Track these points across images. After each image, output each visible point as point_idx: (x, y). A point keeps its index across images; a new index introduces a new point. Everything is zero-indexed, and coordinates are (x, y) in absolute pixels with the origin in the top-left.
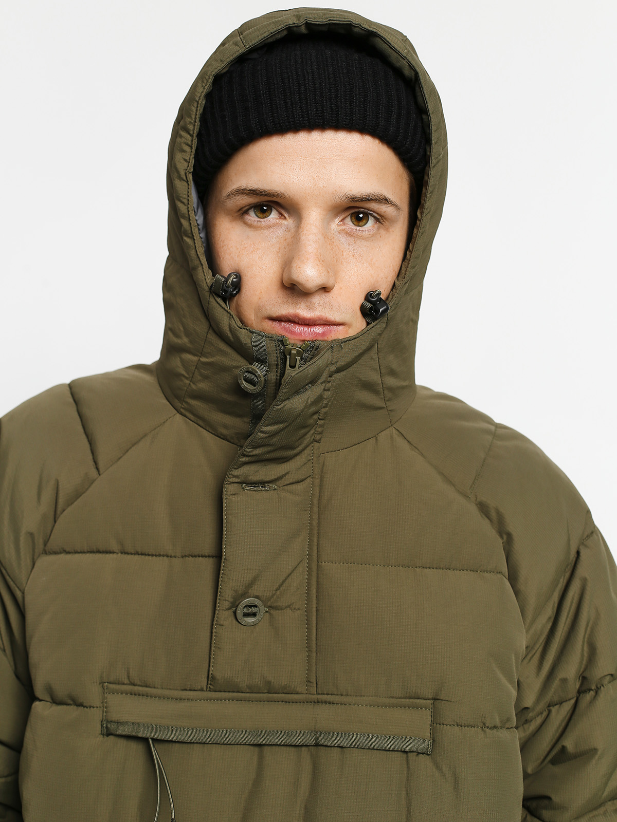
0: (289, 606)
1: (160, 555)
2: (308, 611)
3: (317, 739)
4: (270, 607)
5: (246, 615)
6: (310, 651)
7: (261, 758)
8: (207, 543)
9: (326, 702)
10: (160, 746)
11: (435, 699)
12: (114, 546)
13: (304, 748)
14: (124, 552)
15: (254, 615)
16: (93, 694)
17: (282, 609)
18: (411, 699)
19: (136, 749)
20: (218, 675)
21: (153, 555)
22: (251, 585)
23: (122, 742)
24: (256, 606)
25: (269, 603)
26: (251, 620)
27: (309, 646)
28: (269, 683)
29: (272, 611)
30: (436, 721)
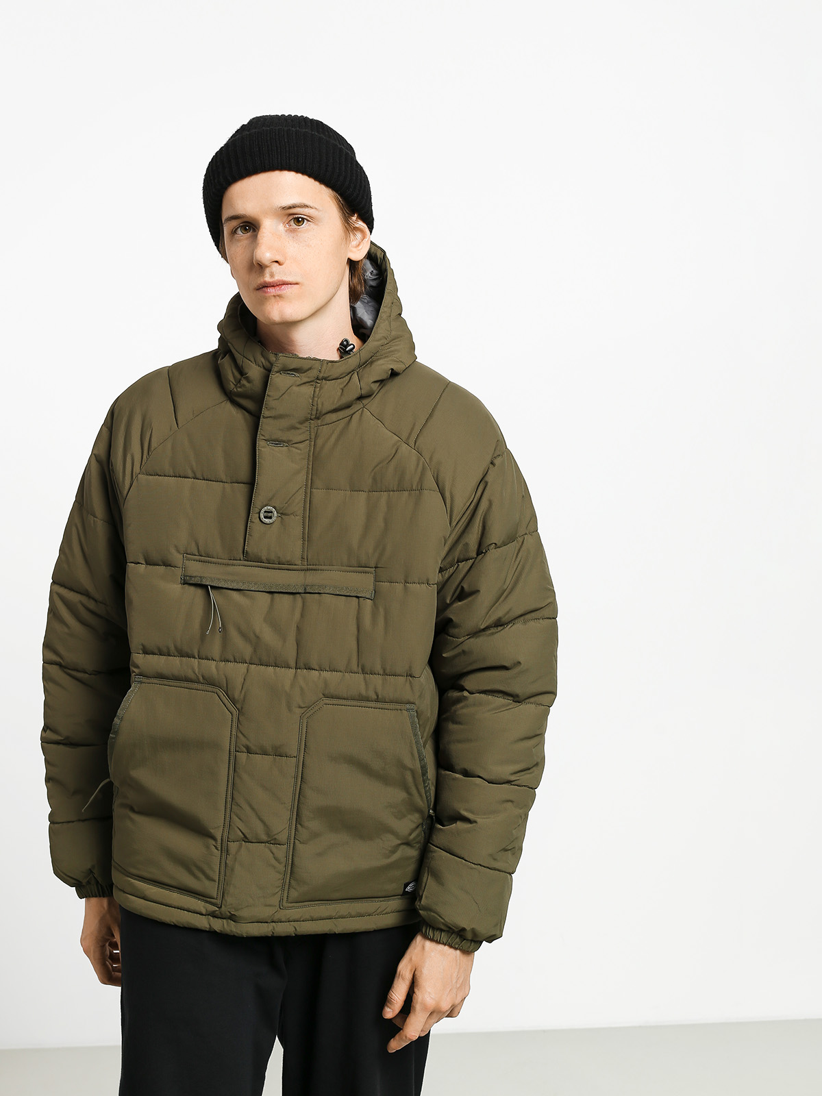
0: (292, 514)
1: (218, 481)
2: (304, 517)
3: (305, 589)
4: (282, 514)
5: (265, 517)
6: (304, 540)
7: (272, 600)
8: (244, 473)
9: (312, 570)
10: (216, 592)
11: (375, 568)
12: (190, 474)
13: (298, 595)
14: (195, 478)
15: (270, 518)
16: (177, 558)
17: (288, 515)
18: (362, 567)
19: (199, 592)
20: (249, 550)
21: (213, 481)
22: (270, 500)
23: (192, 589)
24: (272, 512)
25: (281, 512)
26: (267, 521)
27: (303, 538)
28: (279, 557)
29: (283, 516)
30: (377, 580)
